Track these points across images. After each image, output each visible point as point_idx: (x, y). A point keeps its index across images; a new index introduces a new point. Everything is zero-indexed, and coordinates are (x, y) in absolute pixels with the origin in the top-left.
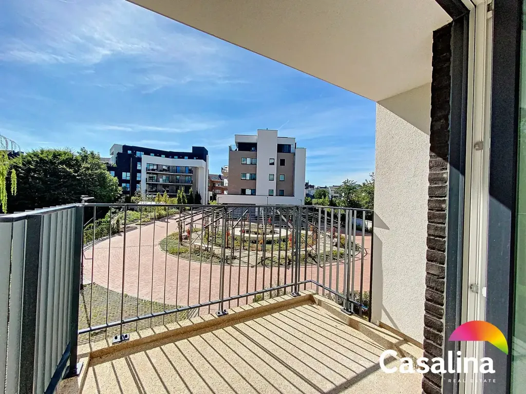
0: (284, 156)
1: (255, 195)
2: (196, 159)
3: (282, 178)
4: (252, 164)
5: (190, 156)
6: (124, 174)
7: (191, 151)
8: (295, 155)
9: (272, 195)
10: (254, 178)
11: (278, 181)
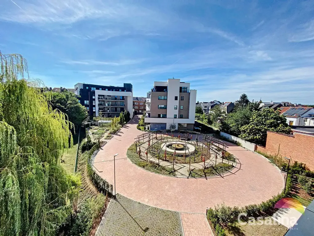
0: (183, 94)
1: (166, 118)
2: (126, 91)
3: (182, 107)
4: (164, 99)
5: (123, 89)
6: (85, 102)
7: (123, 86)
8: (190, 94)
9: (176, 118)
10: (165, 108)
11: (180, 109)
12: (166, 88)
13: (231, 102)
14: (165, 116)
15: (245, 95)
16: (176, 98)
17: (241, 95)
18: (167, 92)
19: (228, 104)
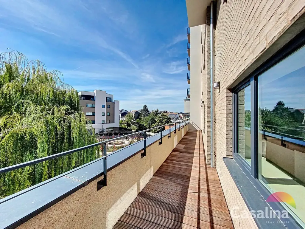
0: (109, 103)
1: (95, 124)
3: (108, 114)
4: (92, 107)
8: (114, 103)
9: (104, 123)
10: (94, 115)
11: (107, 116)
12: (93, 97)
13: (137, 110)
14: (93, 122)
15: (146, 105)
16: (103, 107)
17: (143, 105)
18: (95, 100)
19: (135, 112)
